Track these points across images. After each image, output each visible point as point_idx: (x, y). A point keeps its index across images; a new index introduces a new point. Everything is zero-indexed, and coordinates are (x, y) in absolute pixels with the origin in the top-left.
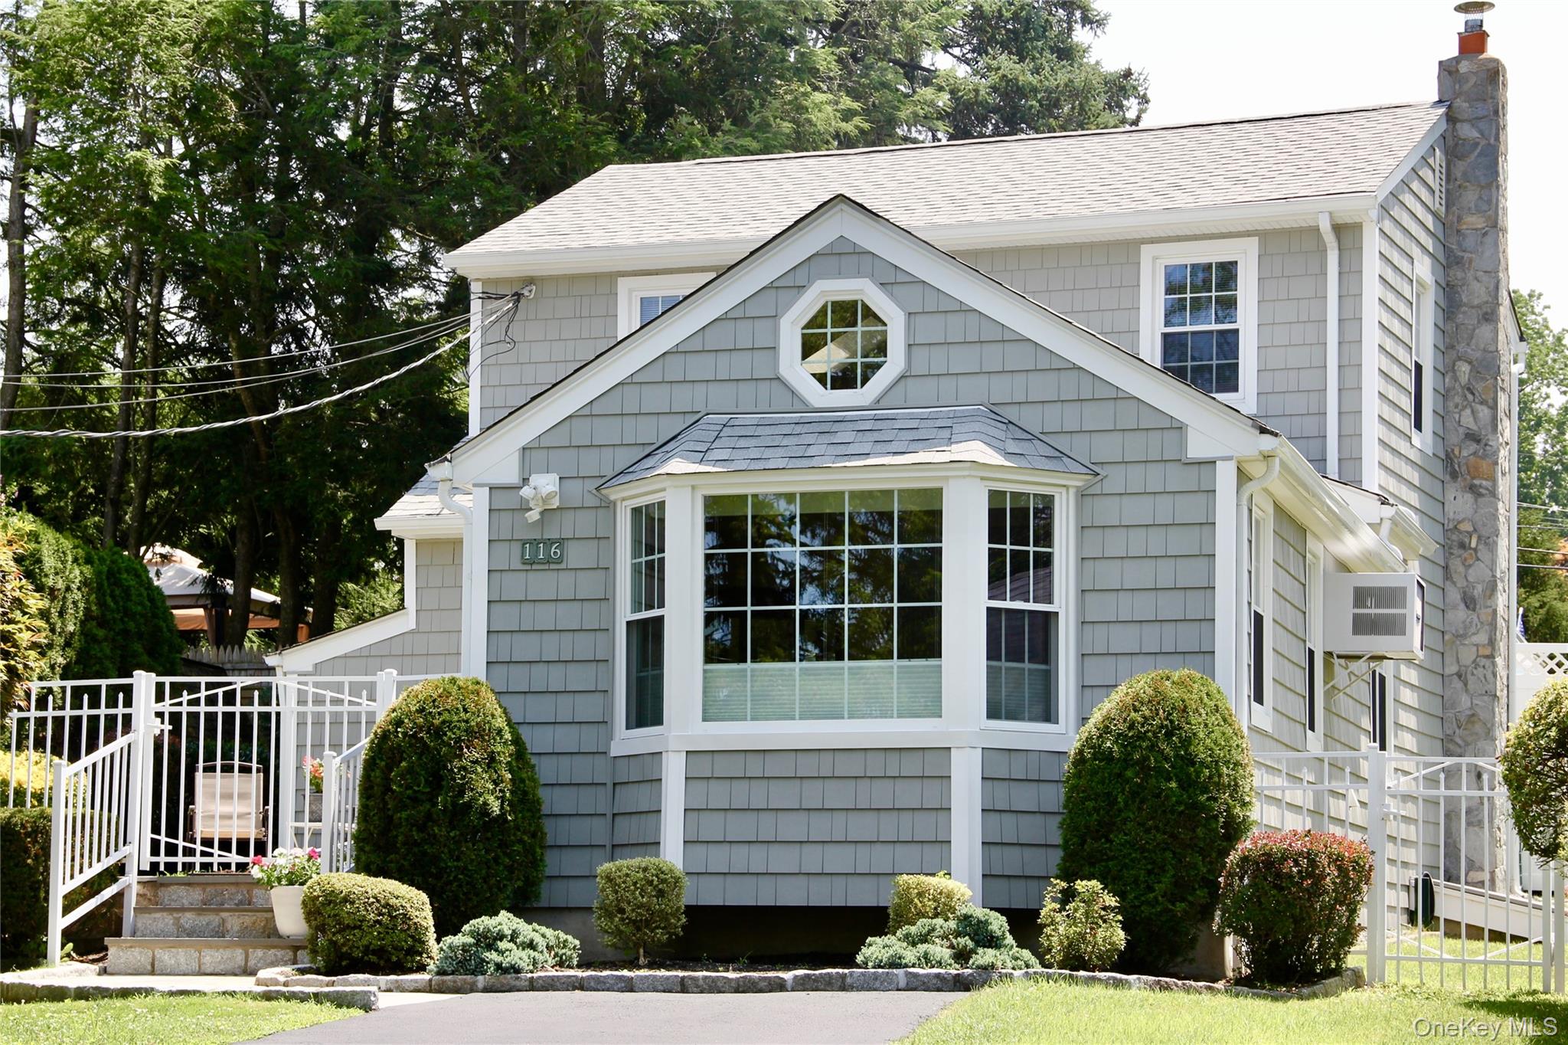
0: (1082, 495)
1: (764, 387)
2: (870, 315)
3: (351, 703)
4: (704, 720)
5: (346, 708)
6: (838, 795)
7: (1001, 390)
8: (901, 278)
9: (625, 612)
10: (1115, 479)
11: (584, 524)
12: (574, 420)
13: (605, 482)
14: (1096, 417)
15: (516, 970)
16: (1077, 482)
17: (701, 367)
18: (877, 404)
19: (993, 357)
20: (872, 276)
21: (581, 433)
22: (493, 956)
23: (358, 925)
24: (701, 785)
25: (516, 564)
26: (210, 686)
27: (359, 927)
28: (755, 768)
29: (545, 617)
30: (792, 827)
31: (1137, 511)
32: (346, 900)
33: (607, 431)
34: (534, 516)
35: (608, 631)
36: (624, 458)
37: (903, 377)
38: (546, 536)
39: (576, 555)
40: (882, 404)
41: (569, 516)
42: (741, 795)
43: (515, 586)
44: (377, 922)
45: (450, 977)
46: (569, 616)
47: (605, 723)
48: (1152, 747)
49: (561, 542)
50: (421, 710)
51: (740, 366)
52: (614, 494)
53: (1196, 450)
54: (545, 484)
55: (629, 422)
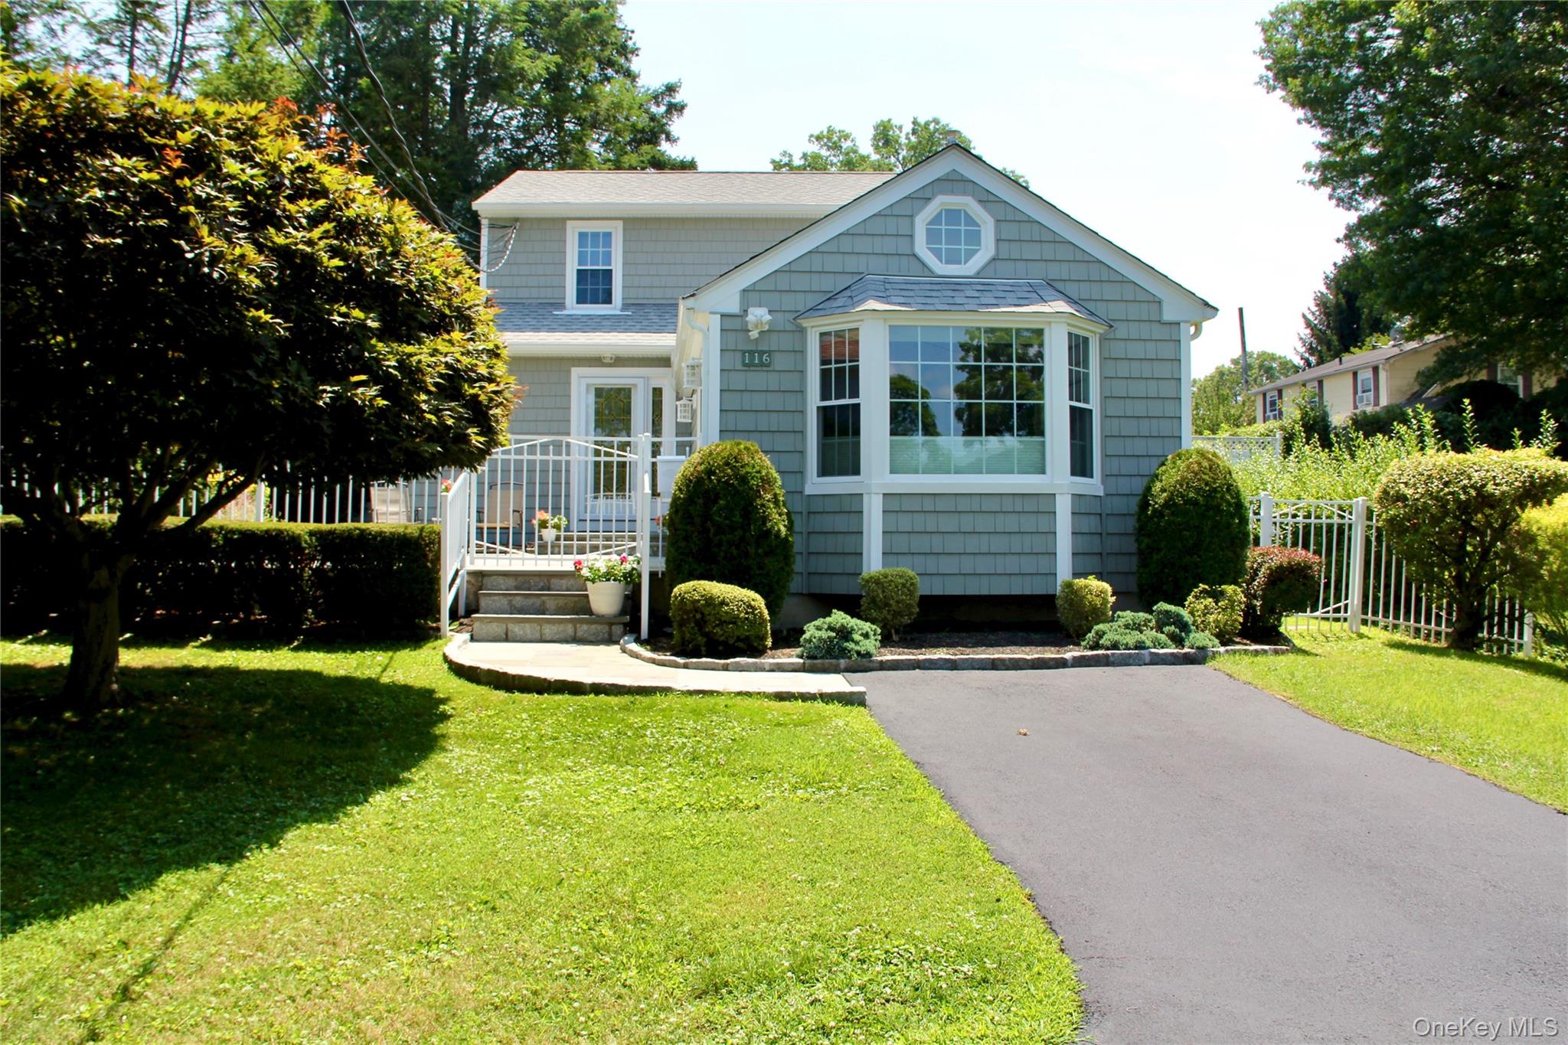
0: (1103, 339)
1: (904, 260)
2: (970, 221)
3: (619, 455)
4: (891, 472)
5: (615, 459)
6: (983, 523)
7: (1055, 271)
8: (991, 198)
9: (814, 400)
10: (1122, 331)
11: (786, 342)
12: (778, 274)
13: (799, 315)
14: (1110, 292)
15: (868, 655)
16: (1101, 329)
17: (862, 244)
18: (977, 275)
19: (1048, 251)
20: (973, 196)
21: (783, 282)
22: (850, 645)
23: (734, 620)
24: (893, 516)
25: (739, 366)
26: (517, 442)
27: (735, 623)
28: (928, 505)
29: (758, 402)
30: (955, 544)
31: (1136, 350)
32: (723, 603)
33: (800, 282)
34: (754, 334)
35: (802, 412)
36: (812, 300)
37: (994, 259)
38: (760, 349)
39: (780, 362)
40: (981, 275)
41: (774, 336)
42: (919, 522)
43: (738, 380)
44: (747, 619)
45: (819, 661)
46: (775, 402)
47: (801, 473)
48: (1222, 498)
49: (770, 352)
50: (727, 464)
51: (889, 245)
52: (805, 323)
53: (1167, 317)
54: (759, 315)
55: (815, 277)
